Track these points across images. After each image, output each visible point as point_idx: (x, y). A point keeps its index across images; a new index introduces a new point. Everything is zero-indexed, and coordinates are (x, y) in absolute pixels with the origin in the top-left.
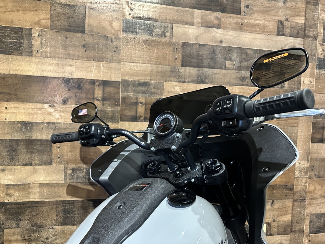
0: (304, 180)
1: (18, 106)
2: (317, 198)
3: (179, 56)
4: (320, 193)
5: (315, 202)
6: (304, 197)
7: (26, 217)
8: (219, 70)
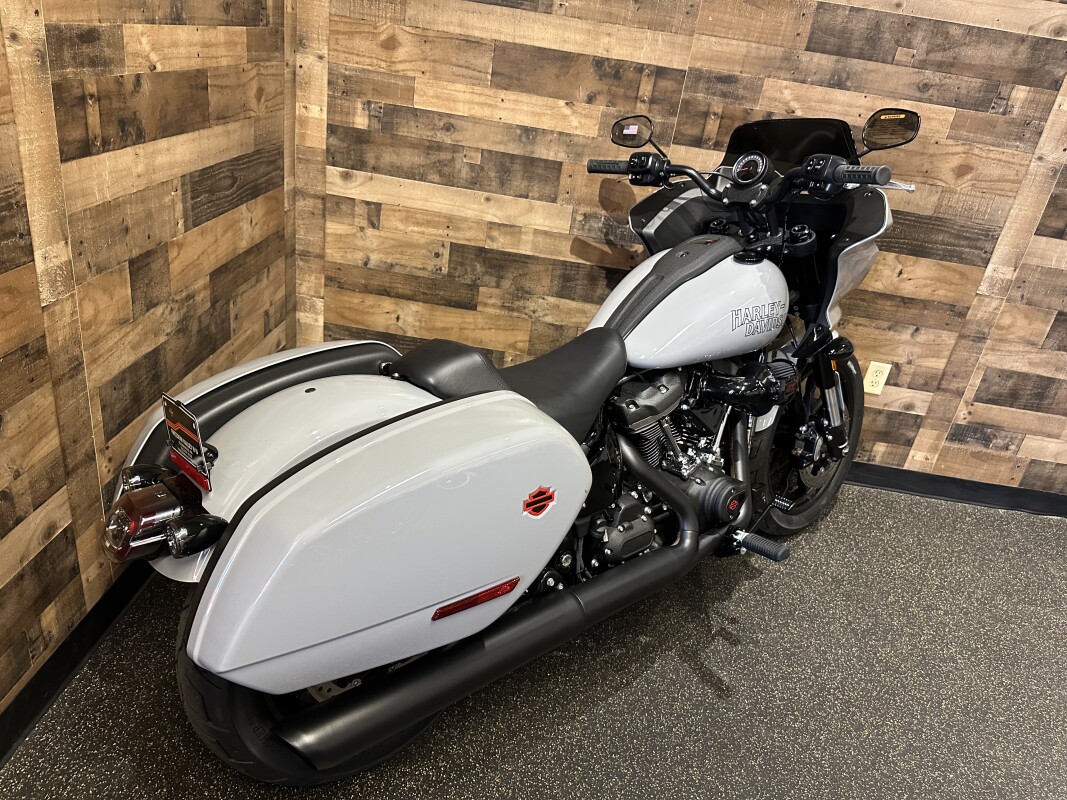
0: (995, 304)
1: (520, 99)
2: (1010, 342)
3: (805, 29)
4: (1021, 333)
5: (1005, 347)
6: (984, 333)
7: (510, 275)
8: (880, 65)
